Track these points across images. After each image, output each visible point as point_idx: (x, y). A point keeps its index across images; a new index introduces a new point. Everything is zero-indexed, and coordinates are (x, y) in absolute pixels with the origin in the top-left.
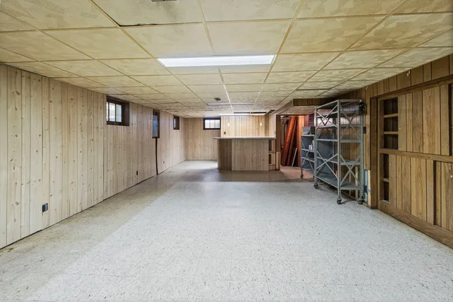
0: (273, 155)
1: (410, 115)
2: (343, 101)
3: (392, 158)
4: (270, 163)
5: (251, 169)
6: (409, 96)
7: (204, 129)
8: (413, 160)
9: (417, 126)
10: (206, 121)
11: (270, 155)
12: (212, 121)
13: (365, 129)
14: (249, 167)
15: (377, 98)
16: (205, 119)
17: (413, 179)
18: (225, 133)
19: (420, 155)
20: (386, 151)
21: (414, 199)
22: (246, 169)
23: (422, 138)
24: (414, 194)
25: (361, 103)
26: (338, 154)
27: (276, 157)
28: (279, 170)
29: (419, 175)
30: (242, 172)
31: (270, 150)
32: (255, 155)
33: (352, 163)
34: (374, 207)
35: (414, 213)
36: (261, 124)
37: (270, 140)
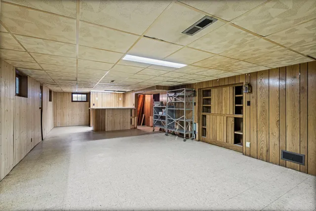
0: (133, 119)
1: (217, 98)
2: (187, 89)
3: (208, 117)
4: (131, 124)
5: (119, 129)
6: (216, 90)
7: (72, 101)
8: (218, 117)
9: (220, 103)
10: (74, 95)
11: (131, 119)
12: (80, 96)
13: (195, 103)
14: (118, 128)
15: (200, 89)
16: (73, 93)
17: (218, 125)
18: (94, 105)
19: (221, 115)
20: (204, 114)
21: (218, 133)
22: (115, 130)
23: (222, 107)
24: (218, 131)
25: (194, 91)
26: (184, 116)
27: (135, 120)
28: (136, 128)
29: (220, 123)
30: (113, 131)
31: (131, 116)
32: (122, 120)
33: (190, 120)
34: (199, 140)
35: (218, 139)
36: (120, 99)
37: (131, 109)
